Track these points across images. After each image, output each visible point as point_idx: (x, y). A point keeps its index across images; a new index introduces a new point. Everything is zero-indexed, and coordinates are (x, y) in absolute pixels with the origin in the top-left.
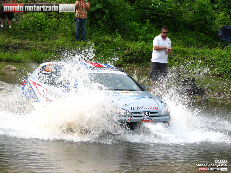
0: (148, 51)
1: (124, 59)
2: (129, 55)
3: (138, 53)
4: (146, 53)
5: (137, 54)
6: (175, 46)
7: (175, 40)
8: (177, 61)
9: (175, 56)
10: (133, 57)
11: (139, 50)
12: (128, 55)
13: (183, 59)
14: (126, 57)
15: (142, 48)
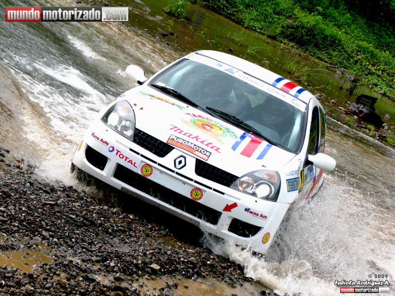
0: (322, 33)
1: (282, 31)
2: (293, 27)
3: (307, 30)
4: (318, 35)
5: (305, 31)
6: (363, 41)
7: (367, 32)
8: (358, 64)
9: (357, 55)
10: (297, 33)
11: (310, 26)
12: (291, 28)
13: (368, 64)
14: (287, 29)
15: (314, 25)
